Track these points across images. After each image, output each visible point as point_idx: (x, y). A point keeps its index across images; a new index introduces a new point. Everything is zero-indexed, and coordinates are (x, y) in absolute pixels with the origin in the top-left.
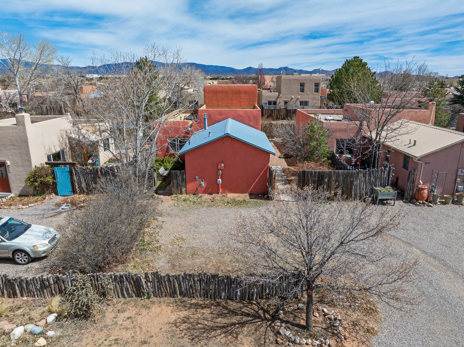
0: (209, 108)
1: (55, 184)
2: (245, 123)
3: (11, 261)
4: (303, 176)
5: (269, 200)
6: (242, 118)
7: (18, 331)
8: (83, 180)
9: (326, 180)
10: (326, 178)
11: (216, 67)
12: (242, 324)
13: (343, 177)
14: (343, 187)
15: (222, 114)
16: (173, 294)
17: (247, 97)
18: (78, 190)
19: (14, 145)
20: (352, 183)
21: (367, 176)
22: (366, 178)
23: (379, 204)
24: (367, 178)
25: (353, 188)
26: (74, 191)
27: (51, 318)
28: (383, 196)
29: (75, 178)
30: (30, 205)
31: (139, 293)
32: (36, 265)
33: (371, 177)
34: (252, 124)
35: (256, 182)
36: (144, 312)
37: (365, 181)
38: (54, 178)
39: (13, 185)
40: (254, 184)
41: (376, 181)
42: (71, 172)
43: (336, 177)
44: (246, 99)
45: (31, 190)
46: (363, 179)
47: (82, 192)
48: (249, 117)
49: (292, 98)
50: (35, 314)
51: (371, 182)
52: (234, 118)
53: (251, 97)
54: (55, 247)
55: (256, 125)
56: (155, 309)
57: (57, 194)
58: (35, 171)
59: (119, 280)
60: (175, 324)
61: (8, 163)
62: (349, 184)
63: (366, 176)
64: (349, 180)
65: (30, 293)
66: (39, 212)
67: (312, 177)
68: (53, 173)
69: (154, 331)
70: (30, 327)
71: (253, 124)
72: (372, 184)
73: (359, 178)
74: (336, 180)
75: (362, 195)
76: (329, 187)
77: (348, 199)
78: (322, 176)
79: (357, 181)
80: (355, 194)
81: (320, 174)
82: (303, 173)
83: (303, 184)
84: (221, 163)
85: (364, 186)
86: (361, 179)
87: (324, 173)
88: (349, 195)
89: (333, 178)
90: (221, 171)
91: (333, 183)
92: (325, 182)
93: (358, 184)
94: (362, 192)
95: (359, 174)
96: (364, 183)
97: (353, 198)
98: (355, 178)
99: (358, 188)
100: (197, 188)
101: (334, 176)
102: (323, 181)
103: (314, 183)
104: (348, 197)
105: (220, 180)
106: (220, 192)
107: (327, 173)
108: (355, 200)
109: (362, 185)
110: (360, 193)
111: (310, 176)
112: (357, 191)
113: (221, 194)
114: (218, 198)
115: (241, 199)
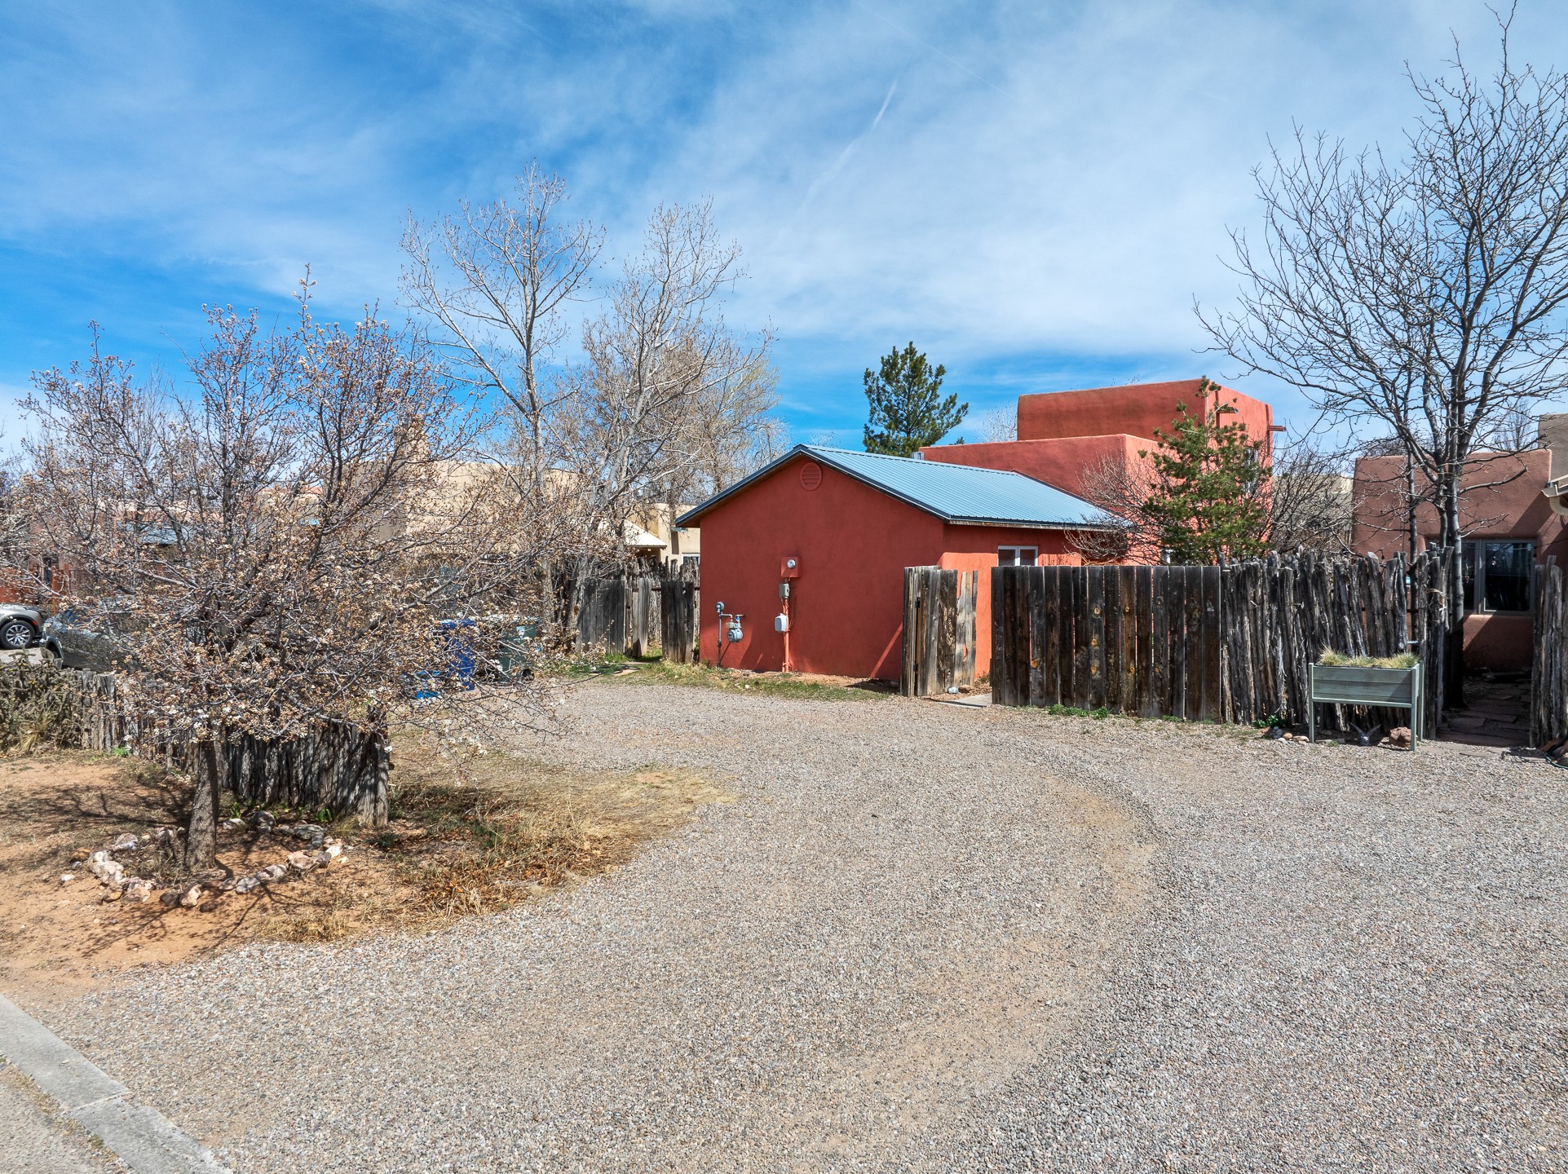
4: (1006, 591)
5: (897, 693)
6: (1059, 472)
13: (1167, 595)
14: (1172, 648)
20: (1213, 631)
22: (1282, 607)
24: (1291, 606)
25: (1224, 655)
33: (1310, 605)
35: (897, 633)
37: (1282, 621)
41: (1342, 626)
43: (1138, 596)
46: (1269, 609)
48: (1083, 466)
51: (1313, 628)
62: (1198, 634)
63: (1283, 599)
64: (1197, 614)
67: (1039, 596)
72: (1320, 639)
73: (1250, 607)
74: (1138, 610)
75: (1273, 698)
76: (1110, 644)
77: (1203, 712)
78: (1080, 594)
79: (1242, 623)
80: (1239, 690)
81: (1069, 584)
82: (1005, 578)
83: (1009, 626)
84: (791, 556)
85: (1280, 648)
86: (1262, 609)
87: (1084, 578)
88: (1207, 692)
89: (1126, 600)
90: (787, 586)
91: (1127, 628)
92: (1094, 620)
93: (1248, 638)
94: (1271, 683)
95: (1245, 588)
96: (1276, 633)
97: (1228, 708)
98: (1232, 606)
99: (1249, 655)
100: (720, 645)
101: (1130, 593)
102: (1084, 617)
103: (1050, 623)
104: (1200, 698)
105: (784, 620)
106: (787, 663)
107: (1098, 575)
108: (1236, 721)
109: (1268, 644)
110: (1262, 686)
111: (1032, 590)
112: (1245, 673)
113: (785, 673)
114: (756, 676)
115: (815, 683)
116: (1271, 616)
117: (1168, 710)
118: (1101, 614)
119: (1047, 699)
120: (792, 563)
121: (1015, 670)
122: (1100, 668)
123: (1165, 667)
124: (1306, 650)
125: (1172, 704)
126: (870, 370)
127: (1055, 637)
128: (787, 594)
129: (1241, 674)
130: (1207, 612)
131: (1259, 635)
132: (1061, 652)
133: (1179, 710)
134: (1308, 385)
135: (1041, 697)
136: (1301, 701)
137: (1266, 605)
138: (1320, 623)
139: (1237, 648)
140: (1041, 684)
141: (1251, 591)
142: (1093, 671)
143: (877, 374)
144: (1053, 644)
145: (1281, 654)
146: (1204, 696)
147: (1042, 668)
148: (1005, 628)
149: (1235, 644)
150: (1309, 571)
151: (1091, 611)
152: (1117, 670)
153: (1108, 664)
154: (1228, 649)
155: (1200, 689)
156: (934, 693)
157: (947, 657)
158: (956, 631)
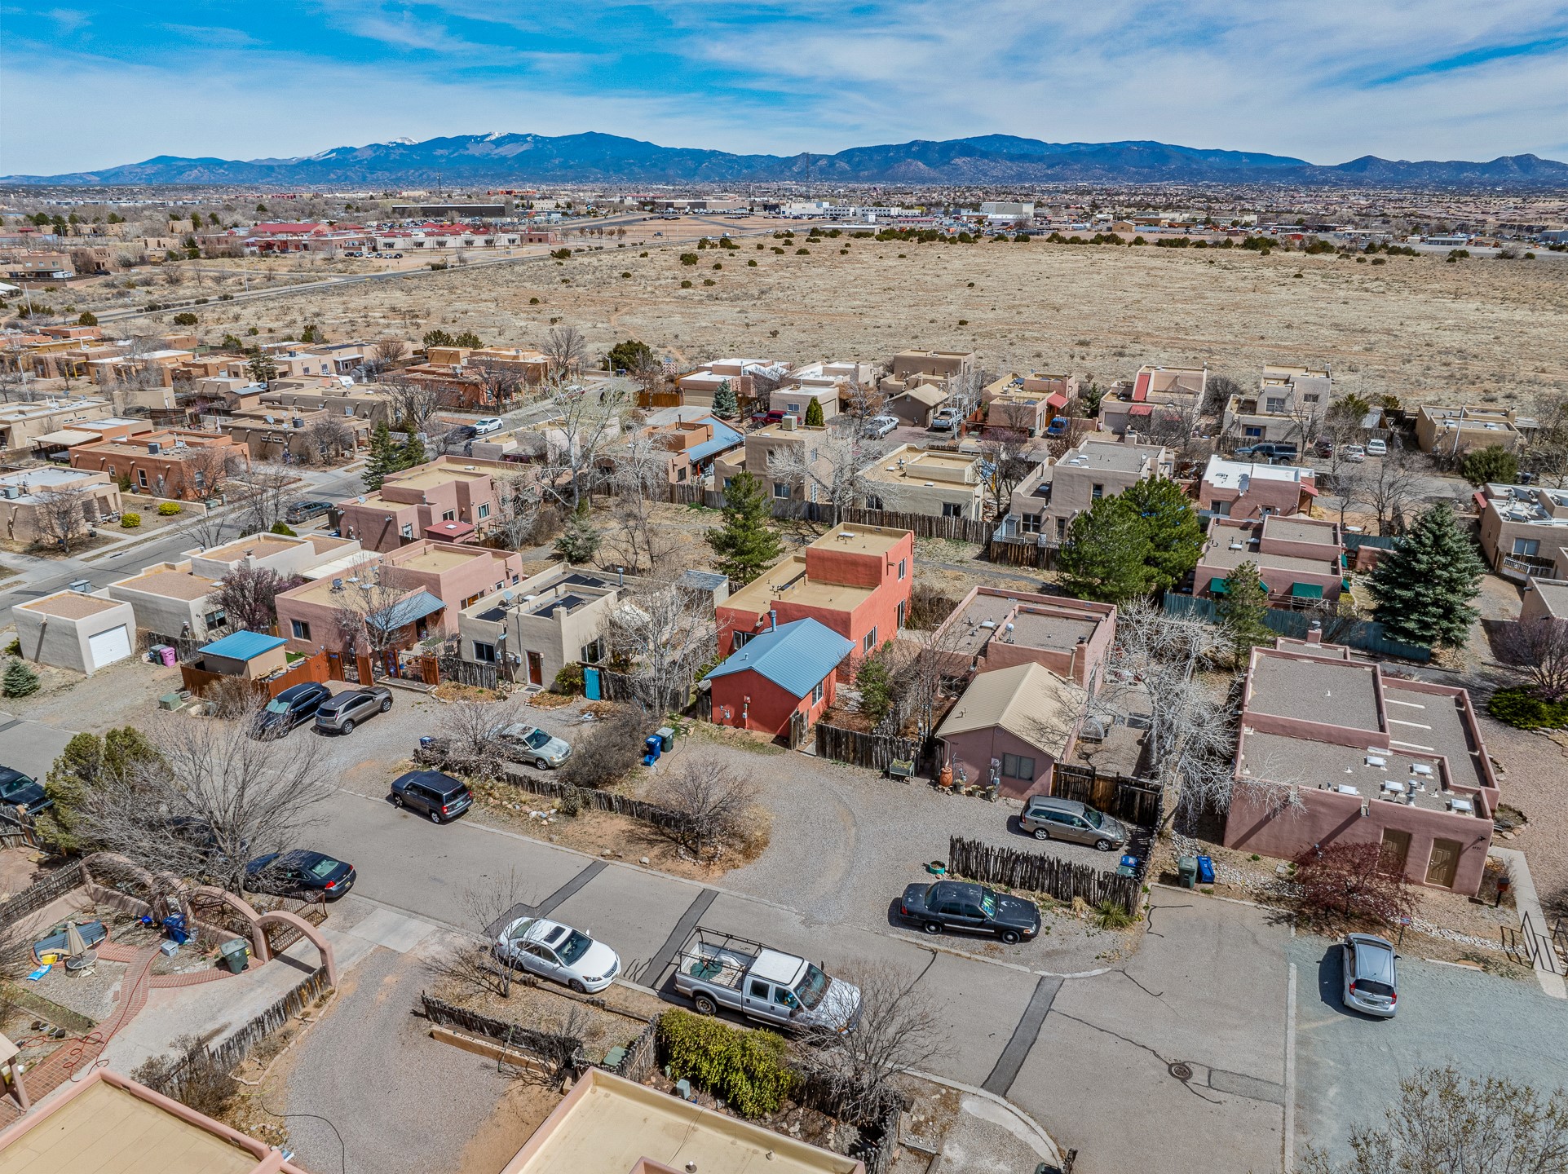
1: (584, 685)
3: (534, 765)
4: (820, 730)
5: (788, 748)
7: (534, 814)
8: (611, 686)
10: (843, 737)
11: (1236, 155)
12: (662, 841)
13: (861, 740)
14: (862, 752)
16: (632, 814)
18: (606, 695)
20: (871, 749)
22: (887, 746)
23: (893, 779)
25: (873, 755)
26: (602, 697)
27: (553, 811)
28: (896, 772)
29: (604, 683)
30: (557, 707)
31: (611, 808)
32: (551, 772)
33: (892, 746)
35: (784, 725)
36: (609, 821)
37: (887, 749)
38: (583, 679)
39: (544, 678)
40: (782, 727)
42: (600, 676)
43: (854, 739)
45: (560, 690)
46: (884, 746)
47: (610, 698)
49: (1074, 514)
50: (544, 806)
51: (892, 751)
54: (567, 760)
56: (616, 821)
57: (585, 696)
58: (566, 670)
59: (599, 796)
60: (623, 831)
61: (542, 655)
62: (868, 750)
64: (867, 745)
65: (543, 793)
66: (564, 717)
67: (829, 733)
68: (583, 674)
69: (609, 832)
70: (540, 813)
72: (894, 755)
73: (880, 745)
74: (854, 742)
76: (847, 748)
77: (868, 766)
78: (839, 736)
79: (878, 748)
80: (876, 762)
84: (748, 696)
86: (882, 746)
89: (851, 739)
90: (746, 704)
91: (851, 745)
92: (843, 742)
97: (873, 766)
99: (878, 756)
100: (721, 719)
101: (852, 737)
102: (840, 741)
103: (831, 741)
104: (867, 763)
105: (745, 714)
106: (747, 727)
107: (846, 732)
110: (881, 762)
113: (746, 730)
114: (739, 735)
115: (761, 741)
117: (861, 765)
118: (845, 741)
119: (831, 757)
120: (749, 699)
121: (822, 749)
122: (844, 753)
123: (860, 756)
127: (833, 744)
128: (746, 707)
129: (876, 759)
130: (870, 746)
132: (834, 748)
135: (829, 757)
136: (885, 766)
139: (876, 753)
140: (829, 754)
142: (842, 753)
144: (832, 746)
147: (829, 751)
148: (821, 739)
151: (842, 740)
152: (848, 754)
153: (846, 752)
154: (874, 753)
155: (868, 761)
156: (798, 747)
157: (801, 735)
158: (804, 728)
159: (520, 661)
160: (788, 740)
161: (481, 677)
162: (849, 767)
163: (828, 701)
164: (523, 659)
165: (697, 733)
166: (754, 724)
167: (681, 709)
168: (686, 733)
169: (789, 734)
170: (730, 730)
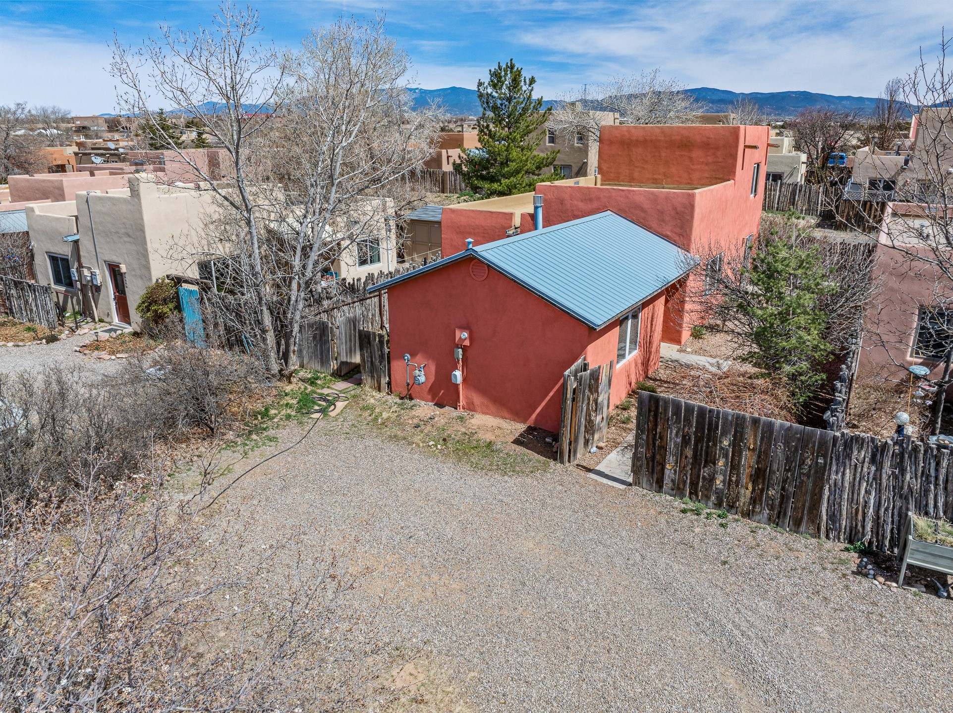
0: (609, 185)
2: (648, 228)
4: (650, 411)
5: (555, 459)
6: (643, 215)
9: (726, 443)
10: (724, 433)
13: (787, 444)
14: (785, 481)
15: (591, 200)
17: (710, 159)
19: (129, 236)
20: (820, 475)
21: (887, 464)
22: (880, 469)
23: (908, 582)
24: (887, 469)
25: (826, 493)
28: (930, 559)
30: (118, 355)
33: (903, 471)
34: (669, 233)
35: (548, 398)
37: (877, 478)
38: (179, 308)
39: (131, 311)
40: (543, 404)
41: (927, 491)
42: (202, 301)
43: (762, 439)
44: (707, 164)
46: (869, 469)
48: (662, 212)
51: (902, 488)
52: (622, 212)
53: (720, 160)
55: (680, 235)
58: (152, 291)
61: (124, 268)
62: (808, 475)
63: (881, 463)
64: (809, 462)
67: (678, 421)
68: (178, 298)
71: (672, 231)
72: (906, 499)
73: (853, 464)
74: (760, 449)
75: (859, 527)
76: (735, 467)
77: (803, 528)
78: (713, 427)
79: (844, 474)
80: (833, 517)
81: (704, 419)
82: (650, 401)
83: (651, 436)
84: (463, 328)
85: (872, 497)
86: (862, 467)
87: (718, 418)
88: (808, 515)
89: (751, 441)
90: (460, 350)
91: (748, 460)
92: (722, 448)
93: (847, 485)
94: (860, 517)
95: (851, 449)
96: (871, 486)
97: (823, 529)
98: (838, 459)
99: (846, 497)
100: (408, 385)
101: (755, 436)
102: (715, 445)
103: (685, 441)
104: (802, 518)
105: (458, 374)
106: (461, 404)
107: (730, 418)
108: (827, 537)
109: (863, 492)
110: (853, 517)
111: (672, 415)
112: (840, 506)
113: (460, 412)
114: (441, 421)
115: (489, 437)
116: (869, 474)
117: (776, 519)
118: (729, 445)
119: (678, 490)
120: (465, 335)
121: (653, 466)
122: (724, 482)
123: (777, 492)
124: (894, 502)
125: (778, 517)
126: (482, 81)
127: (689, 452)
128: (461, 357)
129: (836, 506)
130: (817, 463)
131: (857, 484)
132: (692, 464)
133: (783, 522)
134: (894, 248)
135: (673, 490)
136: (883, 535)
137: (866, 465)
138: (909, 486)
139: (837, 488)
140: (673, 481)
141: (855, 453)
142: (718, 482)
143: (486, 84)
144: (686, 457)
145: (872, 501)
146: (805, 517)
147: (675, 471)
148: (647, 437)
149: (835, 485)
150: (907, 448)
151: (721, 442)
152: (737, 486)
153: (730, 480)
154: (829, 488)
155: (803, 512)
156: (581, 456)
157: (591, 428)
158: (597, 408)
159: (99, 281)
160: (556, 438)
161: (36, 305)
162: (738, 527)
163: (646, 363)
164: (103, 277)
165: (351, 416)
166: (477, 399)
167: (334, 365)
168: (323, 411)
169: (560, 421)
170: (425, 409)
